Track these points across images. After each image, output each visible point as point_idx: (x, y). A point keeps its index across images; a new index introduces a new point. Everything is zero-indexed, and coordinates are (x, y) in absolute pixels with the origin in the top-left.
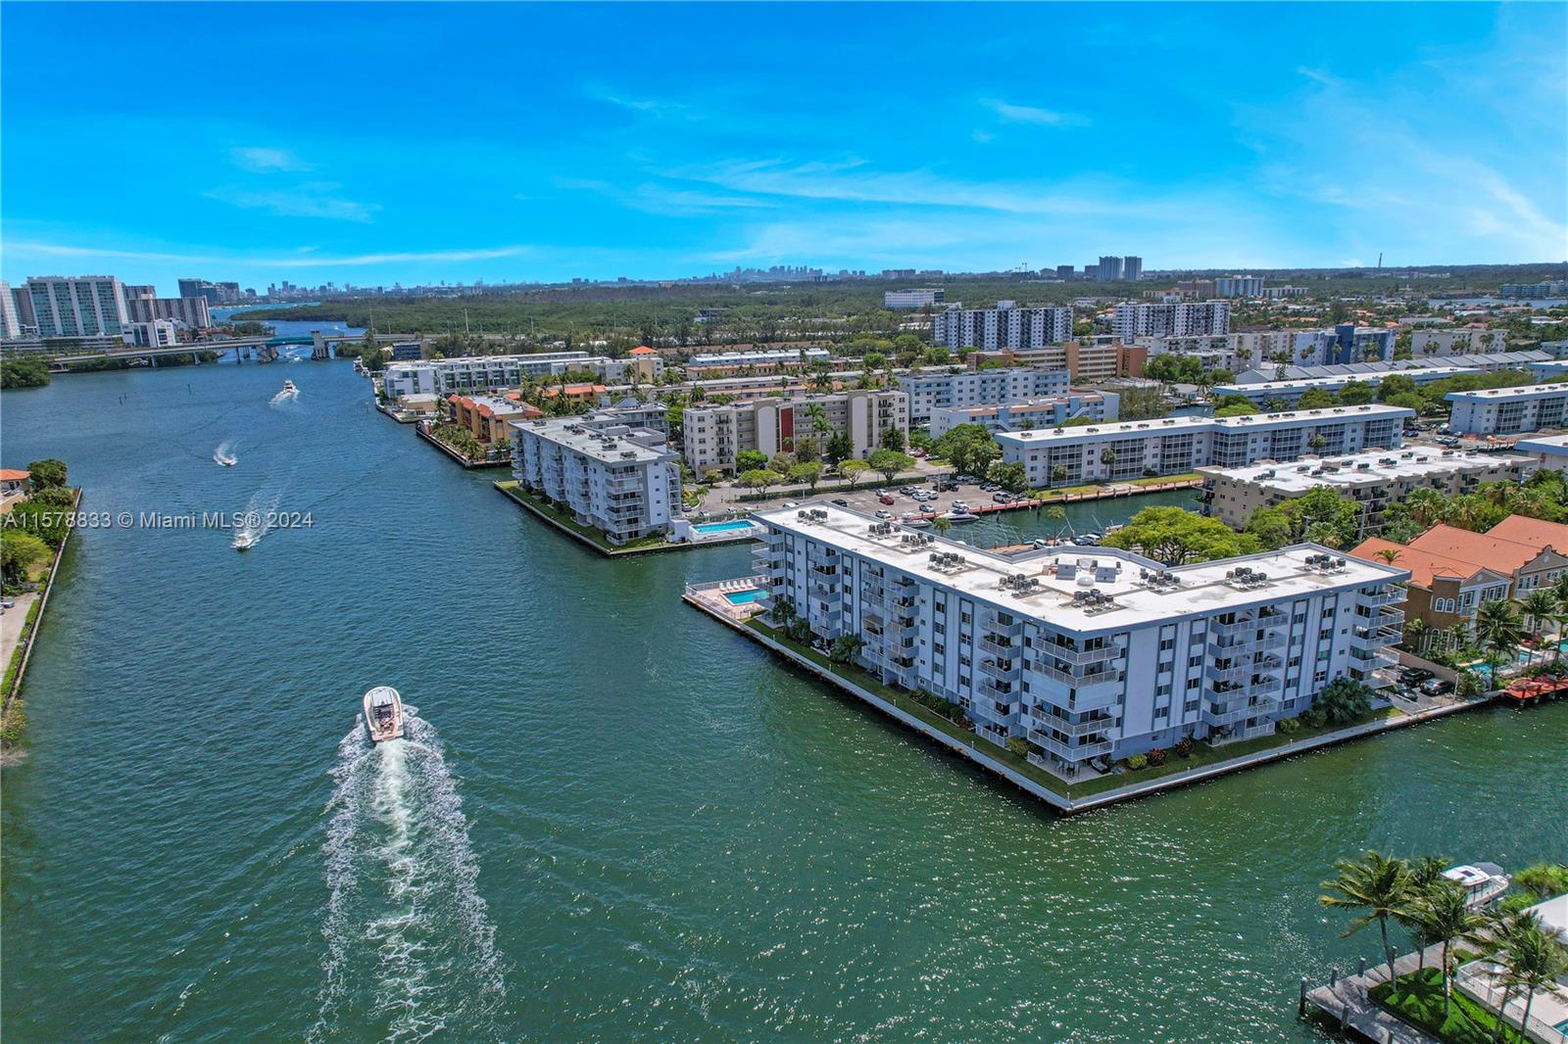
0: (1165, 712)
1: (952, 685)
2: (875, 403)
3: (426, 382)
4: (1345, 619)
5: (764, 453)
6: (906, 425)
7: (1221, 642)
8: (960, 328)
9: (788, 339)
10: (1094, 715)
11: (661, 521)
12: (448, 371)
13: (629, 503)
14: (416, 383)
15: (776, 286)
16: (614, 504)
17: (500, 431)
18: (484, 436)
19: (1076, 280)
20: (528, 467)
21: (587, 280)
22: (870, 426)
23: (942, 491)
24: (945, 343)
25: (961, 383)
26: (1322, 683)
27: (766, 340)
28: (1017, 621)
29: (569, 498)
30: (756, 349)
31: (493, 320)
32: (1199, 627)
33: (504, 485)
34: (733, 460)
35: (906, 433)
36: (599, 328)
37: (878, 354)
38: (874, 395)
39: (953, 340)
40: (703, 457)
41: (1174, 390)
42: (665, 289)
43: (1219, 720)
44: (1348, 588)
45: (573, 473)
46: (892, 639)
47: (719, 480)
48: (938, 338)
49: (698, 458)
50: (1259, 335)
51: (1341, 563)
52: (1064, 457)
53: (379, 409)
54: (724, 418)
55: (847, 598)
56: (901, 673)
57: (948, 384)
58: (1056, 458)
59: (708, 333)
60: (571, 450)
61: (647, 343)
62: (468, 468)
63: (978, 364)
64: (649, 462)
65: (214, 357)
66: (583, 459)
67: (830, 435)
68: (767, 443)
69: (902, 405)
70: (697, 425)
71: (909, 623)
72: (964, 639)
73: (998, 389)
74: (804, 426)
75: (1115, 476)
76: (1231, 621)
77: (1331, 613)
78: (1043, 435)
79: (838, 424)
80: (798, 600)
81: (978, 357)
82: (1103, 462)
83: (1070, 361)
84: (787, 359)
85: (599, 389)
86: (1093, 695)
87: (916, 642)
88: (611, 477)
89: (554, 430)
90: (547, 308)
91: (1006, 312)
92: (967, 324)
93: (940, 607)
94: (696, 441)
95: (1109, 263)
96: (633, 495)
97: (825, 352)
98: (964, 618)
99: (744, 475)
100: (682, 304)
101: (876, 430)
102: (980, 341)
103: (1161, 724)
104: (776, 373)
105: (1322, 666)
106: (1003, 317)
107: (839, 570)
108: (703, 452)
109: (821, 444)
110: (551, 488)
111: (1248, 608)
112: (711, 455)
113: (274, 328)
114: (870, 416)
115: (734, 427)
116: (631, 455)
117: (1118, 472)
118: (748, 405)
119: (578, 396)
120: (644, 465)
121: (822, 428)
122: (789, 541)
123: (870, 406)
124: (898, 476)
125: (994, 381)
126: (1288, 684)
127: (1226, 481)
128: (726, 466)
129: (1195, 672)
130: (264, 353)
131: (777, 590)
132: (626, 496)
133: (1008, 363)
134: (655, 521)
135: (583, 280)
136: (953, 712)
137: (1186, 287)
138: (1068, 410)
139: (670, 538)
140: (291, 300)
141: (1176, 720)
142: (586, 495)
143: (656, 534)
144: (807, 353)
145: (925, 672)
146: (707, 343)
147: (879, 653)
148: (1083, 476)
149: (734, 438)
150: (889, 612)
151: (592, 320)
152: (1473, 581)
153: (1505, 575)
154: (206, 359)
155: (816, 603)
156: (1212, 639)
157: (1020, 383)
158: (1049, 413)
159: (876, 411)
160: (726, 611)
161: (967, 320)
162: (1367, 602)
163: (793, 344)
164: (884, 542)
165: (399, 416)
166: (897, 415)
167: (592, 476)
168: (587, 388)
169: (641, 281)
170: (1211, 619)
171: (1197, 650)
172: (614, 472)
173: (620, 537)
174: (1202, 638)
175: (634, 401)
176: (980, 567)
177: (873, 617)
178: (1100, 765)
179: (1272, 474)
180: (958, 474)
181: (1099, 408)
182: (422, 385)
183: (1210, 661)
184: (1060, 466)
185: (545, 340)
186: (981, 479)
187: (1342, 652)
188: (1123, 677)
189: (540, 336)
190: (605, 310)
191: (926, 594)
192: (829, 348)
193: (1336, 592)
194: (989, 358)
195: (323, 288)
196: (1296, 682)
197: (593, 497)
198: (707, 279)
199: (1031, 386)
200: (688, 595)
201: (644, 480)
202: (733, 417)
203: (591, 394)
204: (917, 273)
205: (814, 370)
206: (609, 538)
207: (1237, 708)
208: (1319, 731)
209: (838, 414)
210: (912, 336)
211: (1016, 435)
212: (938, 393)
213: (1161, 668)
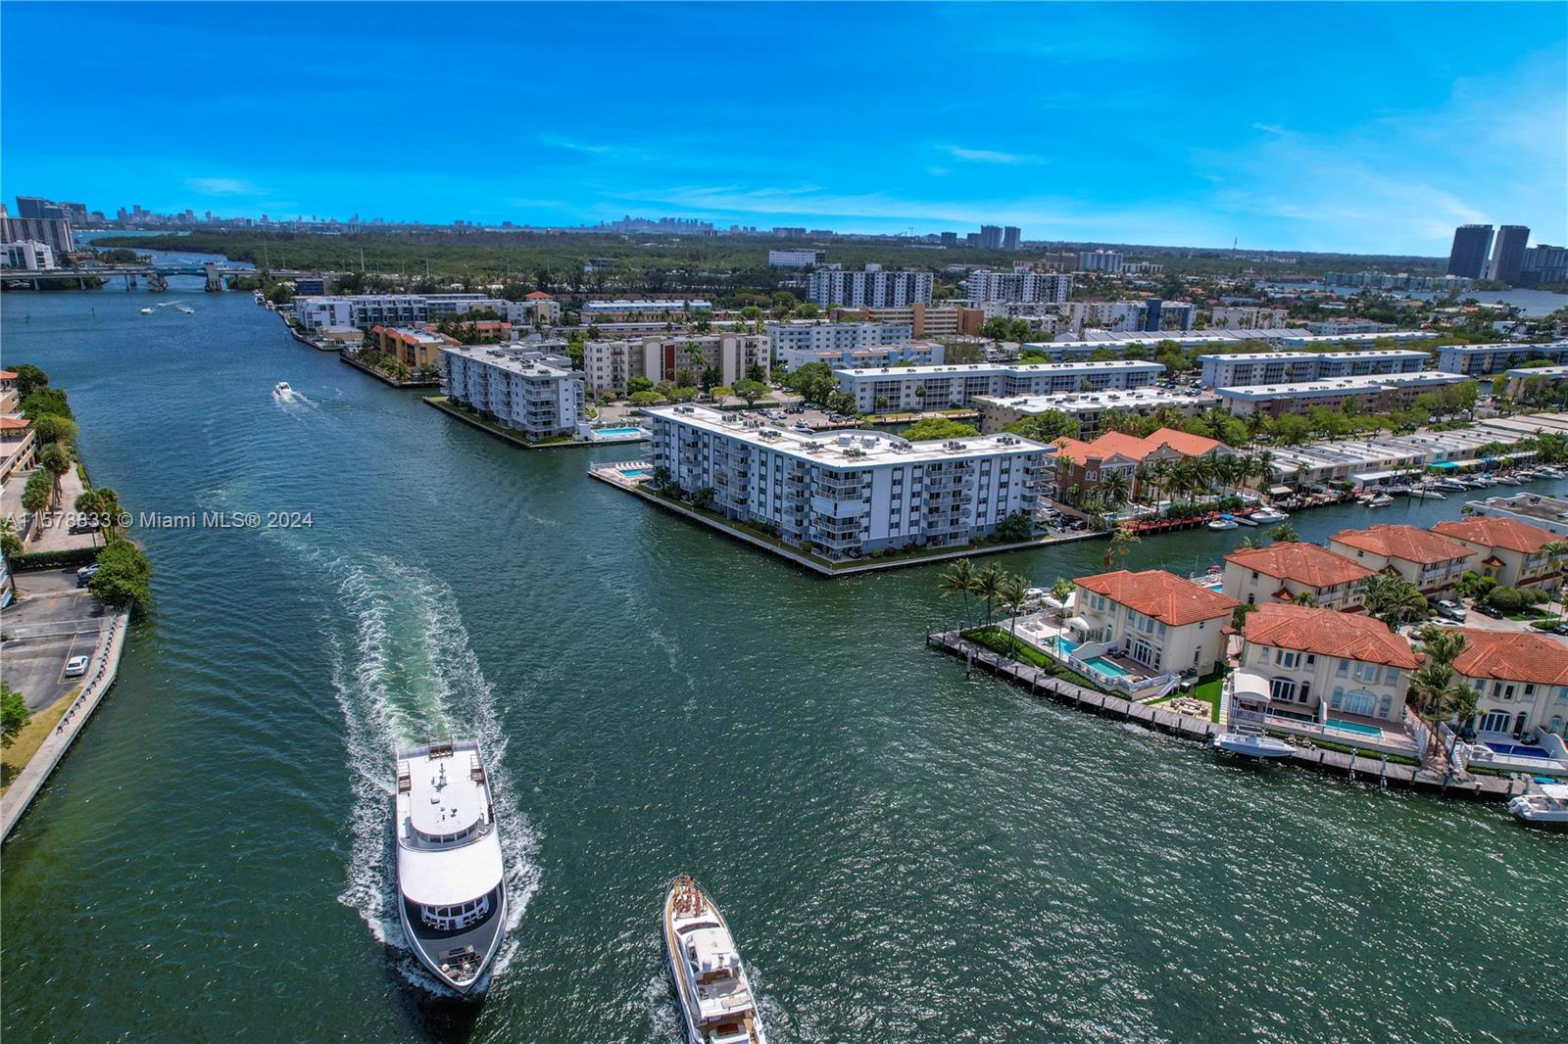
0: (897, 525)
1: (770, 515)
2: (743, 344)
3: (342, 314)
4: (1016, 476)
5: (650, 379)
6: (768, 363)
7: (933, 482)
8: (831, 287)
9: (675, 291)
10: (851, 520)
11: (569, 424)
12: (361, 306)
13: (545, 409)
14: (333, 316)
15: (665, 238)
16: (533, 409)
17: (424, 357)
18: (409, 361)
19: (959, 247)
20: (455, 384)
21: (470, 223)
22: (738, 362)
23: (791, 413)
24: (817, 301)
25: (818, 333)
26: (1002, 517)
27: (654, 290)
28: (808, 466)
29: (492, 408)
30: (644, 297)
31: (385, 261)
32: (918, 473)
33: (434, 400)
34: (625, 385)
35: (768, 371)
36: (491, 272)
37: (755, 308)
38: (743, 338)
39: (825, 298)
40: (600, 382)
41: (1001, 346)
42: (553, 236)
43: (932, 533)
44: (1019, 456)
45: (497, 387)
46: (733, 490)
47: (613, 401)
48: (812, 295)
49: (596, 382)
50: (1088, 305)
51: (1018, 442)
52: (887, 390)
53: (297, 339)
54: (618, 350)
55: (706, 463)
56: (739, 509)
57: (808, 333)
58: (881, 390)
59: (600, 281)
60: (495, 368)
61: (542, 288)
62: (396, 387)
63: (838, 318)
64: (561, 377)
65: (99, 284)
66: (507, 375)
67: (704, 369)
68: (653, 371)
69: (765, 347)
70: (595, 355)
71: (744, 474)
72: (777, 482)
73: (850, 339)
74: (684, 361)
75: (926, 407)
76: (940, 469)
77: (1007, 471)
78: (875, 372)
79: (712, 360)
80: (672, 469)
81: (839, 312)
82: (918, 396)
83: (917, 319)
84: (672, 308)
85: (506, 326)
86: (848, 509)
87: (749, 489)
88: (531, 388)
89: (479, 353)
90: (436, 251)
91: (873, 275)
92: (837, 284)
93: (763, 464)
94: (595, 369)
95: (990, 232)
96: (548, 403)
97: (709, 304)
98: (778, 469)
99: (636, 395)
100: (571, 252)
101: (743, 367)
102: (848, 300)
103: (894, 533)
104: (663, 319)
105: (1002, 506)
106: (870, 279)
107: (700, 445)
108: (600, 378)
109: (696, 373)
110: (476, 400)
111: (949, 462)
112: (607, 381)
113: (150, 257)
114: (738, 355)
115: (626, 358)
116: (547, 372)
117: (929, 404)
118: (639, 342)
119: (487, 331)
120: (557, 380)
121: (699, 362)
122: (667, 428)
123: (738, 346)
124: (755, 402)
125: (847, 332)
126: (979, 515)
127: (992, 406)
128: (618, 390)
129: (916, 502)
130: (156, 283)
131: (658, 463)
132: (542, 403)
133: (860, 318)
134: (564, 424)
135: (466, 224)
136: (770, 531)
137: (1053, 259)
138: (901, 357)
139: (576, 437)
140: (149, 227)
141: (904, 532)
142: (508, 404)
143: (565, 434)
144: (692, 304)
145: (754, 508)
146: (599, 292)
147: (725, 498)
148: (902, 405)
149: (626, 367)
150: (731, 468)
151: (484, 264)
152: (1110, 461)
153: (1136, 461)
154: (91, 285)
155: (684, 470)
156: (927, 481)
157: (869, 335)
158: (885, 358)
159: (743, 350)
160: (621, 480)
161: (837, 280)
162: (1029, 465)
163: (679, 295)
164: (732, 427)
165: (320, 345)
166: (760, 355)
167: (513, 388)
168: (496, 324)
169: (527, 227)
170: (926, 468)
171: (917, 487)
172: (533, 384)
173: (536, 435)
174: (920, 480)
175: (539, 337)
176: (791, 440)
177: (723, 474)
178: (853, 554)
179: (1026, 402)
180: (806, 402)
181: (928, 356)
182: (338, 317)
183: (926, 495)
184: (883, 397)
185: (442, 281)
186: (823, 407)
187: (1015, 498)
188: (868, 500)
189: (436, 278)
190: (496, 255)
191: (755, 455)
192: (712, 301)
193: (1009, 457)
194: (848, 313)
195: (181, 217)
196: (984, 514)
197: (514, 406)
198: (595, 227)
199: (878, 338)
200: (592, 472)
201: (557, 392)
202: (626, 350)
203: (499, 330)
204: (808, 231)
205: (696, 319)
206: (528, 436)
207: (943, 528)
208: (996, 544)
209: (712, 352)
210: (789, 293)
211: (851, 372)
212: (799, 340)
213: (893, 497)
